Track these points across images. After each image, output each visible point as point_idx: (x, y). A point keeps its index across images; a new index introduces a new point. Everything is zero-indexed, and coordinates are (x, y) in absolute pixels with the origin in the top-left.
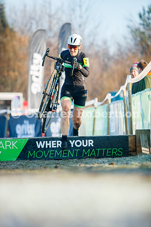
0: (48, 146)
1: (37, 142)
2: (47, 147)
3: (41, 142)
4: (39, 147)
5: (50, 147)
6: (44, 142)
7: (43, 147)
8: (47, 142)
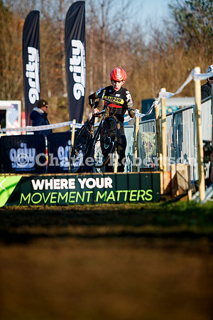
0: (49, 187)
1: (33, 181)
2: (47, 188)
3: (38, 181)
4: (35, 188)
5: (51, 188)
6: (43, 181)
7: (41, 188)
8: (47, 180)
